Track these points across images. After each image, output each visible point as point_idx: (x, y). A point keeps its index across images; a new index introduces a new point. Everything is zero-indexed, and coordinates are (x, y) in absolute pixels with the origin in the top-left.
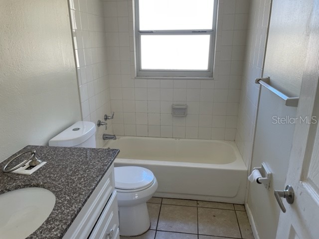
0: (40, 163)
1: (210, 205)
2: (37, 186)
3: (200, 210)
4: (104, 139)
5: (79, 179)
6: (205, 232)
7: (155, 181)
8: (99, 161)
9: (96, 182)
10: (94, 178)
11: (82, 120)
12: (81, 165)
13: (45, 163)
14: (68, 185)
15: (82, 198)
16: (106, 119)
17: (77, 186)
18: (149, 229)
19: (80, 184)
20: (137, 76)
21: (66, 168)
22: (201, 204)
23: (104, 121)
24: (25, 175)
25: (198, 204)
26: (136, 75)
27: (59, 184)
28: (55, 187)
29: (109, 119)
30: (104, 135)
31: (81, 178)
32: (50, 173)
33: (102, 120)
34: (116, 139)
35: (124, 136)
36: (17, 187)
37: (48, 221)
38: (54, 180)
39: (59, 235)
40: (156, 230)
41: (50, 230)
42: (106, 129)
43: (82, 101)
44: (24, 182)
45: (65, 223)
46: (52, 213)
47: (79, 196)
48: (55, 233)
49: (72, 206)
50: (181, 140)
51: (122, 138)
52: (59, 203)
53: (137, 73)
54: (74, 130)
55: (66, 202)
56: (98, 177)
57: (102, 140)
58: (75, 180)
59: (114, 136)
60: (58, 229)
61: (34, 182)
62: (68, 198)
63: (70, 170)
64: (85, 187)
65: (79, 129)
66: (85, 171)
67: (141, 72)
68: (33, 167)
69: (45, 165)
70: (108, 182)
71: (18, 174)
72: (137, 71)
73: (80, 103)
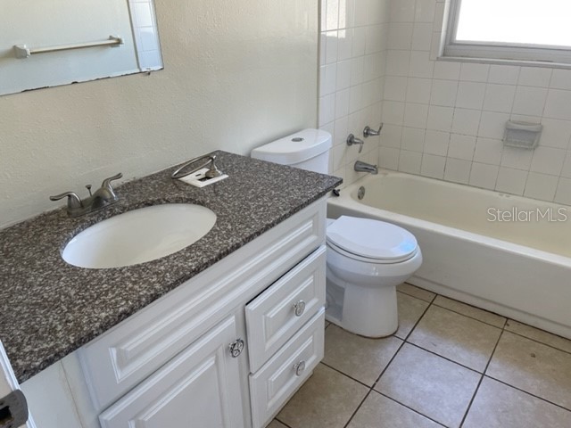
0: (219, 175)
1: (531, 334)
2: (202, 204)
3: (506, 337)
4: (357, 170)
5: (259, 207)
6: (501, 376)
7: (418, 255)
8: (299, 189)
9: (278, 217)
10: (278, 210)
11: (317, 128)
12: (272, 189)
13: (226, 176)
14: (239, 211)
15: (248, 232)
16: (366, 134)
17: (249, 215)
18: (393, 335)
19: (256, 213)
20: (444, 55)
21: (249, 189)
22: (513, 326)
23: (362, 137)
24: (194, 187)
25: (506, 324)
26: (440, 54)
27: (229, 207)
28: (221, 209)
29: (372, 135)
30: (357, 162)
31: (262, 206)
32: (226, 190)
33: (359, 135)
34: (377, 173)
35: (398, 171)
36: (178, 201)
37: (189, 248)
38: (225, 201)
39: (193, 268)
40: (405, 341)
41: (186, 259)
42: (360, 151)
43: (321, 94)
44: (189, 195)
45: (208, 257)
46: (200, 240)
47: (245, 228)
48: (190, 264)
49: (229, 238)
50: (512, 197)
51: (391, 175)
52: (217, 230)
53: (445, 49)
54: (294, 140)
55: (224, 232)
56: (285, 210)
57: (353, 171)
58: (252, 207)
59: (375, 167)
60: (197, 260)
61: (199, 199)
62: (230, 227)
63: (253, 193)
64: (259, 219)
65: (301, 140)
66: (272, 199)
67: (452, 47)
68: (209, 178)
69: (224, 180)
70: (309, 225)
71: (187, 184)
72: (445, 45)
73: (318, 97)
